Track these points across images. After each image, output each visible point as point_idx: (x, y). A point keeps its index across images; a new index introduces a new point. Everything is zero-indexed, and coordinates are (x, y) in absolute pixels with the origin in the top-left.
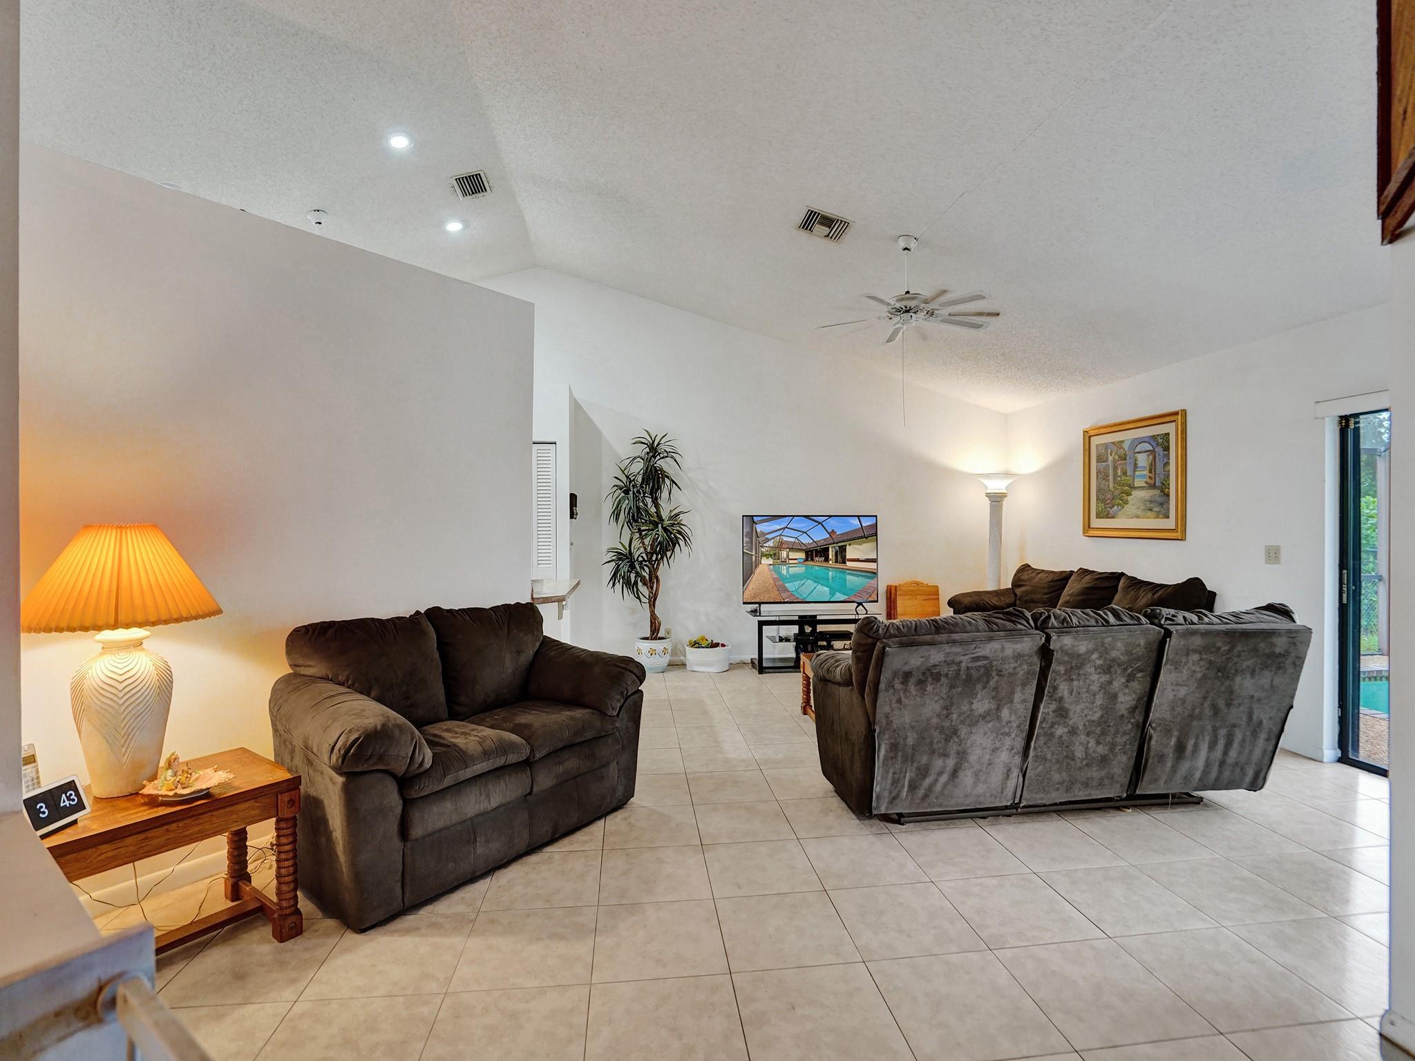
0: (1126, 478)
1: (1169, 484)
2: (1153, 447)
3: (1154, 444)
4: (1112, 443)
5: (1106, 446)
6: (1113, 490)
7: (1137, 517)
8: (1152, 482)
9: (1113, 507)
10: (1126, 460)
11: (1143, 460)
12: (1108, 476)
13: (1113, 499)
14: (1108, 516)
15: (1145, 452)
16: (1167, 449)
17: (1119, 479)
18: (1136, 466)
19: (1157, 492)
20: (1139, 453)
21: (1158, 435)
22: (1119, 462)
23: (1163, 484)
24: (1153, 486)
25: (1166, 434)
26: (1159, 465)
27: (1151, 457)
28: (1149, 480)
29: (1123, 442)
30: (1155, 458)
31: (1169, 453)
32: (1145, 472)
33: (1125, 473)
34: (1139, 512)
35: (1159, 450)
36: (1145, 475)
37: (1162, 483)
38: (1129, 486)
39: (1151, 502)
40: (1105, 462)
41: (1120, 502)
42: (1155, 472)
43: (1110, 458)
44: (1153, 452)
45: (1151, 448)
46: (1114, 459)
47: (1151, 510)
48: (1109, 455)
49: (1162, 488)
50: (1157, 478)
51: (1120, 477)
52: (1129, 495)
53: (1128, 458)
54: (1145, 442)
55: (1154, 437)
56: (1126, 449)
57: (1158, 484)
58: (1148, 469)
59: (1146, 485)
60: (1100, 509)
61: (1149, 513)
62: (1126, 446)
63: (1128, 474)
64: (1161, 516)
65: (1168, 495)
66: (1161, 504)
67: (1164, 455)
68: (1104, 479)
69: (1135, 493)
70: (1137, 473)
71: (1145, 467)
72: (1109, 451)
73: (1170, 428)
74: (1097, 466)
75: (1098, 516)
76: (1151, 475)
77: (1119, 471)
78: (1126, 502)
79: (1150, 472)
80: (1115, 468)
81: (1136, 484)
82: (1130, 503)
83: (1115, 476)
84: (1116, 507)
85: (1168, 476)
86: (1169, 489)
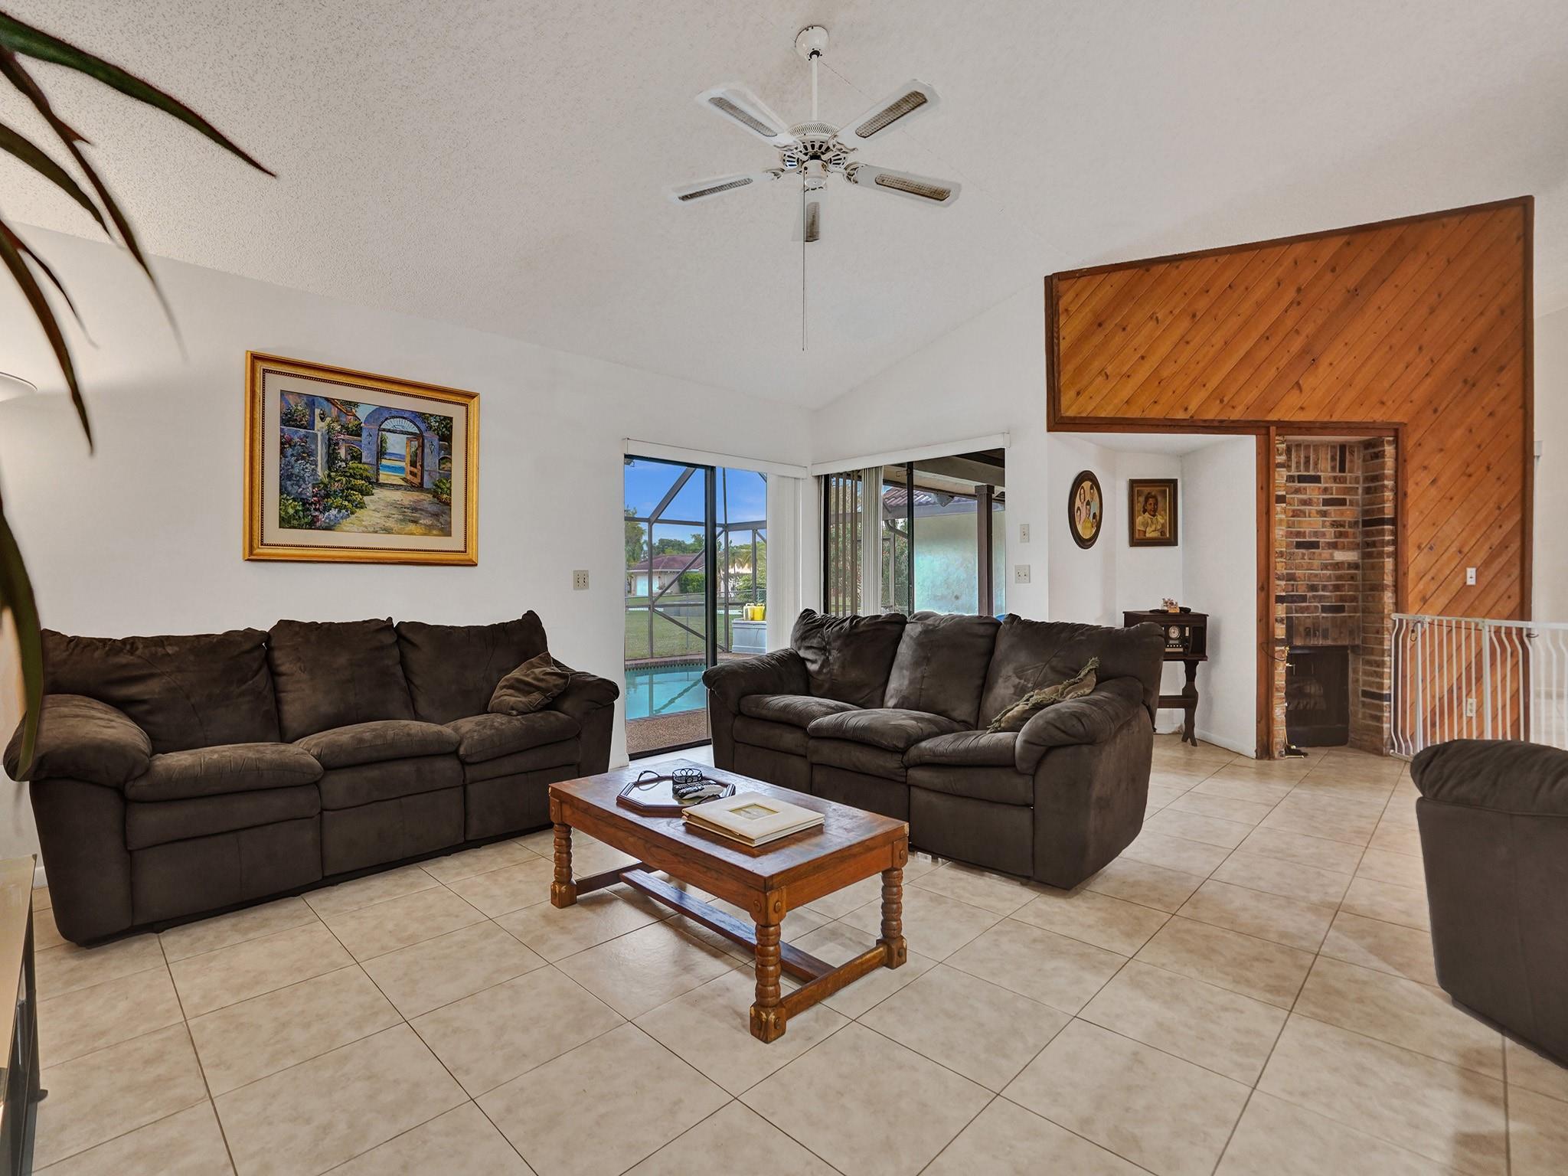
0: (360, 465)
1: (450, 489)
2: (418, 427)
3: (423, 427)
4: (327, 399)
5: (311, 401)
6: (326, 480)
7: (388, 531)
8: (417, 481)
9: (327, 509)
10: (360, 435)
11: (397, 444)
12: (312, 453)
13: (328, 496)
14: (312, 525)
15: (402, 433)
16: (446, 437)
17: (343, 464)
18: (381, 453)
19: (426, 498)
20: (389, 431)
21: (431, 415)
22: (342, 437)
23: (438, 487)
24: (420, 487)
25: (445, 418)
26: (431, 461)
27: (415, 443)
28: (409, 477)
29: (356, 404)
30: (422, 446)
31: (450, 446)
32: (402, 464)
33: (357, 458)
34: (390, 524)
35: (432, 439)
36: (402, 469)
37: (436, 485)
38: (367, 479)
39: (415, 510)
40: (305, 428)
41: (346, 503)
42: (422, 466)
43: (320, 426)
44: (419, 437)
45: (415, 430)
46: (330, 430)
47: (415, 522)
48: (317, 419)
49: (437, 492)
50: (426, 477)
51: (345, 461)
52: (368, 494)
53: (364, 434)
54: (404, 418)
55: (423, 417)
56: (362, 420)
57: (427, 484)
58: (408, 459)
59: (403, 483)
60: (291, 511)
61: (412, 527)
62: (362, 413)
63: (364, 460)
64: (435, 532)
65: (448, 504)
66: (436, 515)
67: (441, 448)
68: (303, 458)
69: (379, 493)
70: (384, 462)
71: (401, 458)
72: (317, 412)
73: (456, 412)
74: (282, 430)
75: (285, 522)
76: (415, 470)
77: (342, 453)
78: (361, 506)
79: (413, 464)
80: (332, 445)
81: (383, 478)
82: (372, 507)
83: (332, 458)
84: (334, 512)
85: (448, 477)
86: (450, 494)
